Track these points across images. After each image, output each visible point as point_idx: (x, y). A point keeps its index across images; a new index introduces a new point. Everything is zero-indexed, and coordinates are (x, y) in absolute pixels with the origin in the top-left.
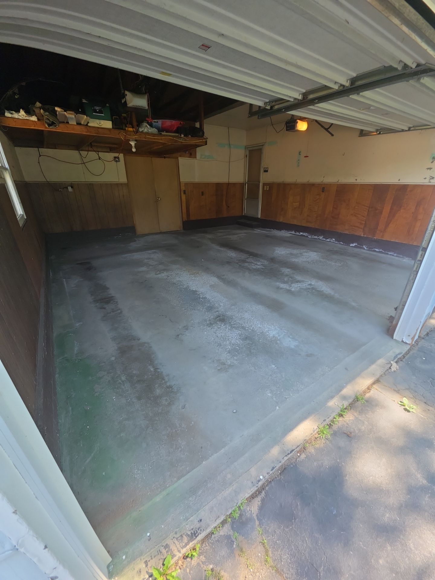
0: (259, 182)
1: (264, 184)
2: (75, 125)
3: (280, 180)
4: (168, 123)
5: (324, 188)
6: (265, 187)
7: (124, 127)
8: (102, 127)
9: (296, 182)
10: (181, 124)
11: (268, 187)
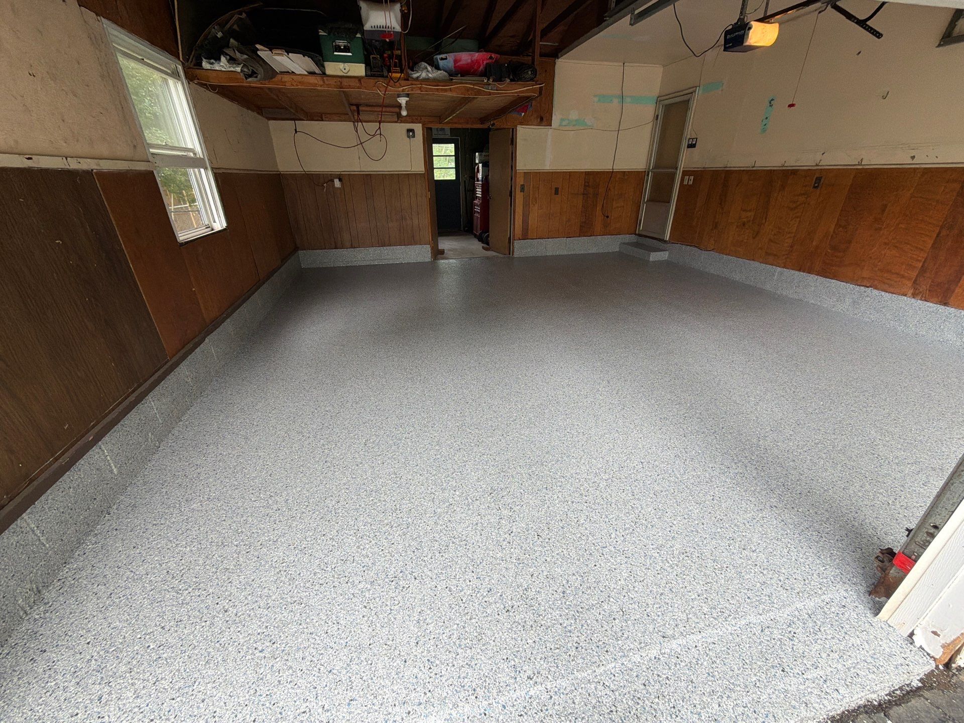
0: (676, 168)
1: (685, 173)
2: (306, 75)
3: (719, 163)
4: (466, 57)
5: (819, 179)
6: (687, 178)
7: (385, 73)
8: (348, 74)
9: (754, 167)
10: (491, 58)
11: (692, 178)
